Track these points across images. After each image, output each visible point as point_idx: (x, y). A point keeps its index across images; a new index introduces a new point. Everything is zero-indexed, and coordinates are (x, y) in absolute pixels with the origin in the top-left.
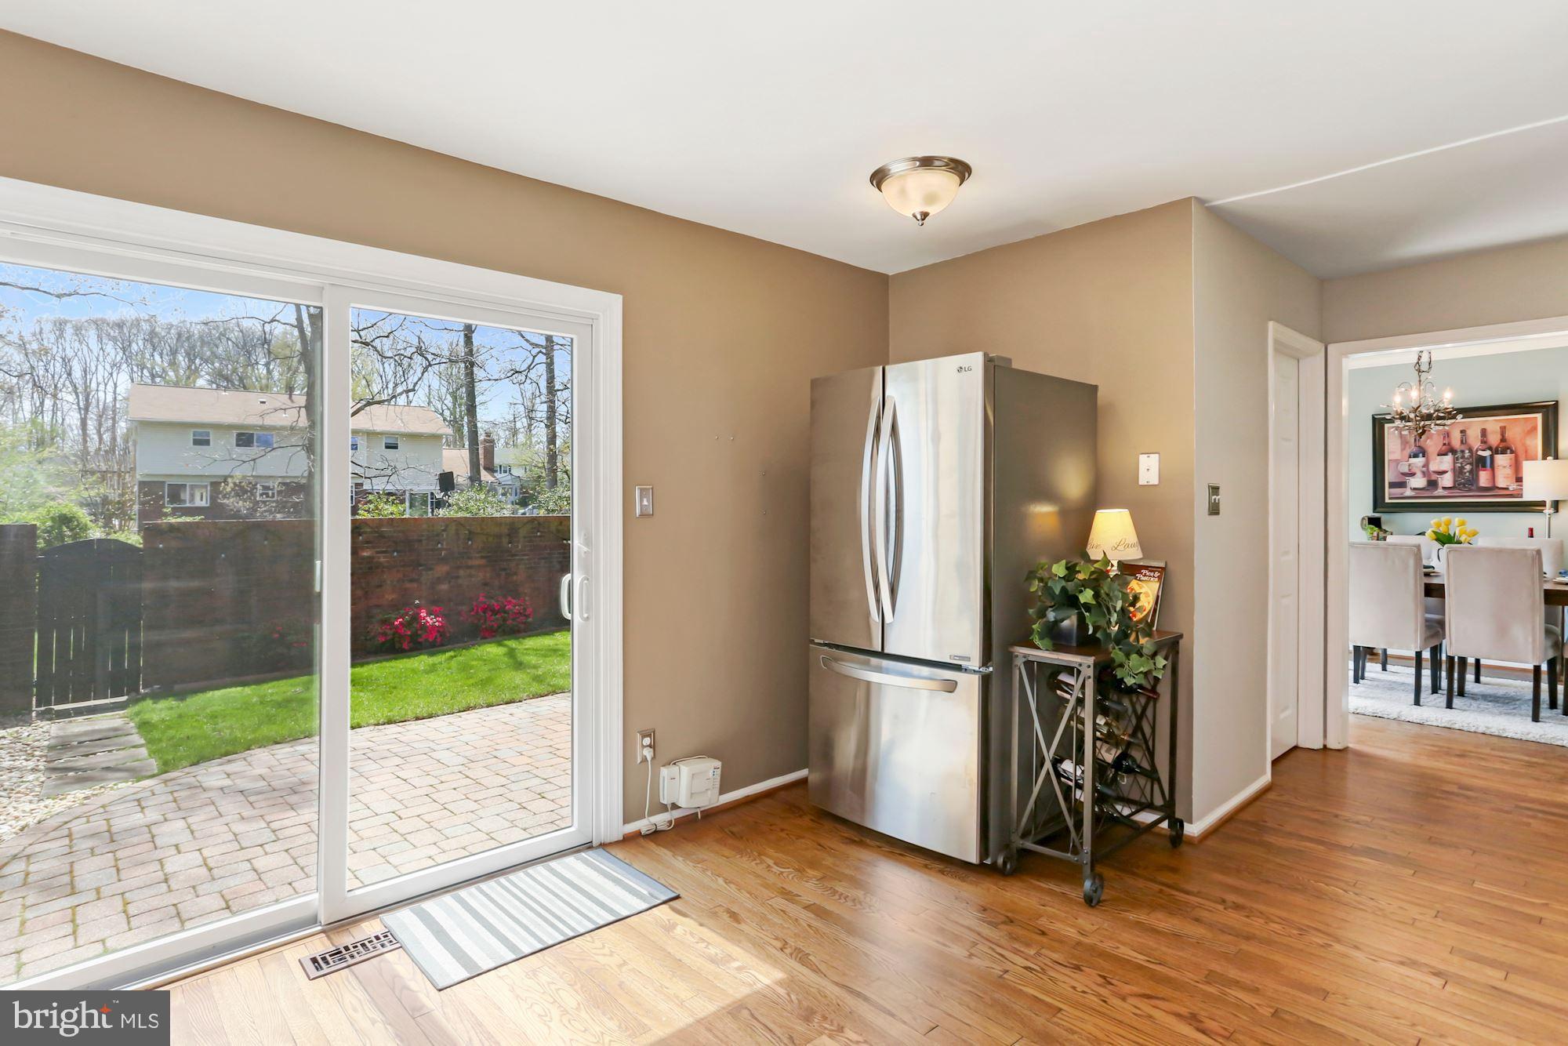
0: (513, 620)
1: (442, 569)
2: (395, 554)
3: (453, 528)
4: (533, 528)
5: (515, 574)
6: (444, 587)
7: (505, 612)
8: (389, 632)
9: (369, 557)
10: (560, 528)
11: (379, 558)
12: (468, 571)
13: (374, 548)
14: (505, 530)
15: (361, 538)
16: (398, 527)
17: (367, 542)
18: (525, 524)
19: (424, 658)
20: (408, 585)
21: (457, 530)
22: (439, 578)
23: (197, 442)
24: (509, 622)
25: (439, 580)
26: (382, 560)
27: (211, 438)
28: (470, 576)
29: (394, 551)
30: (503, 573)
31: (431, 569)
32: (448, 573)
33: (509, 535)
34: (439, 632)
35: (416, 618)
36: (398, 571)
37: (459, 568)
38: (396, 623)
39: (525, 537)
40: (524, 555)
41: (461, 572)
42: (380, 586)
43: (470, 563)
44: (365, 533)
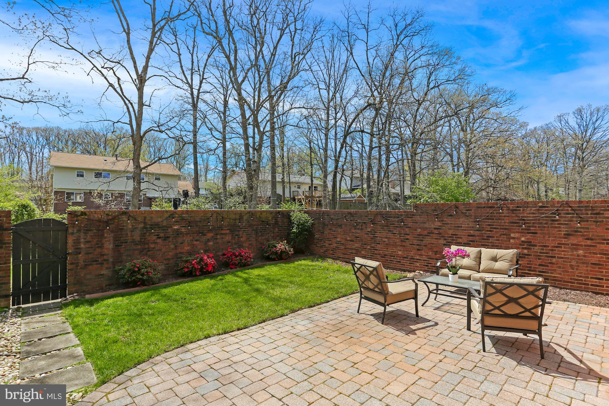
0: (245, 260)
1: (210, 235)
2: (189, 228)
3: (215, 215)
4: (249, 216)
5: (242, 237)
6: (211, 243)
7: (241, 256)
8: (191, 267)
9: (177, 229)
10: (261, 216)
11: (182, 229)
12: (221, 236)
13: (179, 224)
14: (238, 217)
15: (174, 220)
16: (190, 214)
17: (176, 222)
18: (247, 214)
19: (208, 280)
20: (195, 243)
21: (217, 216)
22: (208, 239)
23: (78, 175)
24: (243, 261)
25: (209, 240)
26: (183, 230)
27: (84, 174)
28: (223, 238)
29: (189, 226)
30: (237, 237)
31: (205, 235)
32: (212, 237)
33: (239, 219)
34: (213, 266)
35: (202, 260)
36: (190, 236)
37: (217, 234)
38: (194, 262)
39: (246, 220)
40: (246, 228)
41: (218, 237)
42: (182, 243)
43: (223, 232)
44: (175, 217)
